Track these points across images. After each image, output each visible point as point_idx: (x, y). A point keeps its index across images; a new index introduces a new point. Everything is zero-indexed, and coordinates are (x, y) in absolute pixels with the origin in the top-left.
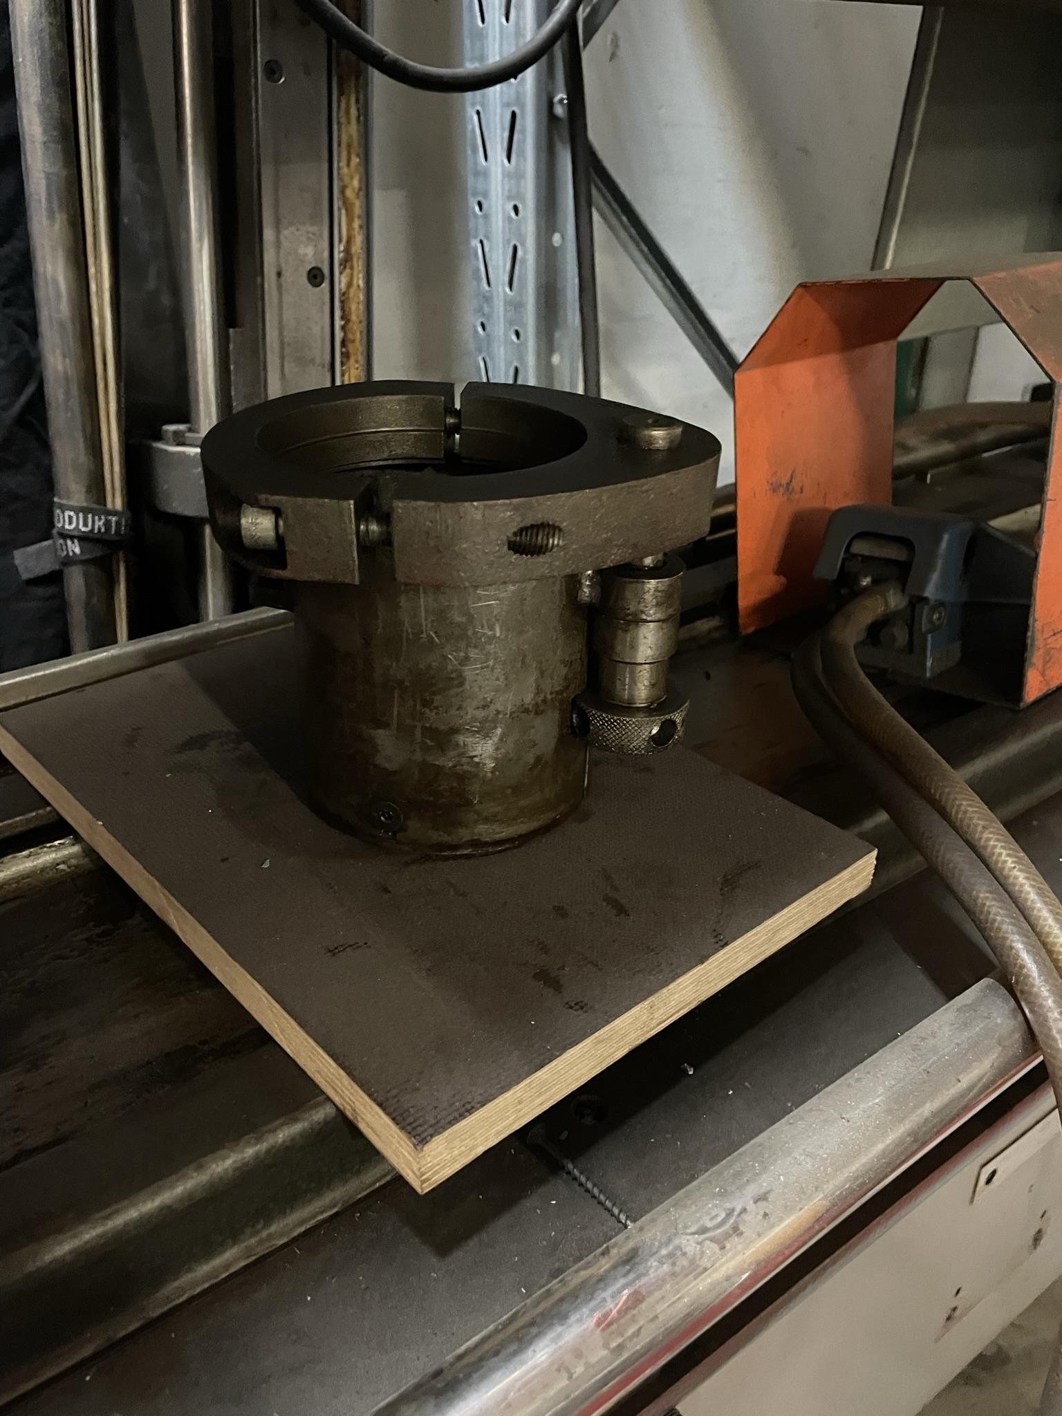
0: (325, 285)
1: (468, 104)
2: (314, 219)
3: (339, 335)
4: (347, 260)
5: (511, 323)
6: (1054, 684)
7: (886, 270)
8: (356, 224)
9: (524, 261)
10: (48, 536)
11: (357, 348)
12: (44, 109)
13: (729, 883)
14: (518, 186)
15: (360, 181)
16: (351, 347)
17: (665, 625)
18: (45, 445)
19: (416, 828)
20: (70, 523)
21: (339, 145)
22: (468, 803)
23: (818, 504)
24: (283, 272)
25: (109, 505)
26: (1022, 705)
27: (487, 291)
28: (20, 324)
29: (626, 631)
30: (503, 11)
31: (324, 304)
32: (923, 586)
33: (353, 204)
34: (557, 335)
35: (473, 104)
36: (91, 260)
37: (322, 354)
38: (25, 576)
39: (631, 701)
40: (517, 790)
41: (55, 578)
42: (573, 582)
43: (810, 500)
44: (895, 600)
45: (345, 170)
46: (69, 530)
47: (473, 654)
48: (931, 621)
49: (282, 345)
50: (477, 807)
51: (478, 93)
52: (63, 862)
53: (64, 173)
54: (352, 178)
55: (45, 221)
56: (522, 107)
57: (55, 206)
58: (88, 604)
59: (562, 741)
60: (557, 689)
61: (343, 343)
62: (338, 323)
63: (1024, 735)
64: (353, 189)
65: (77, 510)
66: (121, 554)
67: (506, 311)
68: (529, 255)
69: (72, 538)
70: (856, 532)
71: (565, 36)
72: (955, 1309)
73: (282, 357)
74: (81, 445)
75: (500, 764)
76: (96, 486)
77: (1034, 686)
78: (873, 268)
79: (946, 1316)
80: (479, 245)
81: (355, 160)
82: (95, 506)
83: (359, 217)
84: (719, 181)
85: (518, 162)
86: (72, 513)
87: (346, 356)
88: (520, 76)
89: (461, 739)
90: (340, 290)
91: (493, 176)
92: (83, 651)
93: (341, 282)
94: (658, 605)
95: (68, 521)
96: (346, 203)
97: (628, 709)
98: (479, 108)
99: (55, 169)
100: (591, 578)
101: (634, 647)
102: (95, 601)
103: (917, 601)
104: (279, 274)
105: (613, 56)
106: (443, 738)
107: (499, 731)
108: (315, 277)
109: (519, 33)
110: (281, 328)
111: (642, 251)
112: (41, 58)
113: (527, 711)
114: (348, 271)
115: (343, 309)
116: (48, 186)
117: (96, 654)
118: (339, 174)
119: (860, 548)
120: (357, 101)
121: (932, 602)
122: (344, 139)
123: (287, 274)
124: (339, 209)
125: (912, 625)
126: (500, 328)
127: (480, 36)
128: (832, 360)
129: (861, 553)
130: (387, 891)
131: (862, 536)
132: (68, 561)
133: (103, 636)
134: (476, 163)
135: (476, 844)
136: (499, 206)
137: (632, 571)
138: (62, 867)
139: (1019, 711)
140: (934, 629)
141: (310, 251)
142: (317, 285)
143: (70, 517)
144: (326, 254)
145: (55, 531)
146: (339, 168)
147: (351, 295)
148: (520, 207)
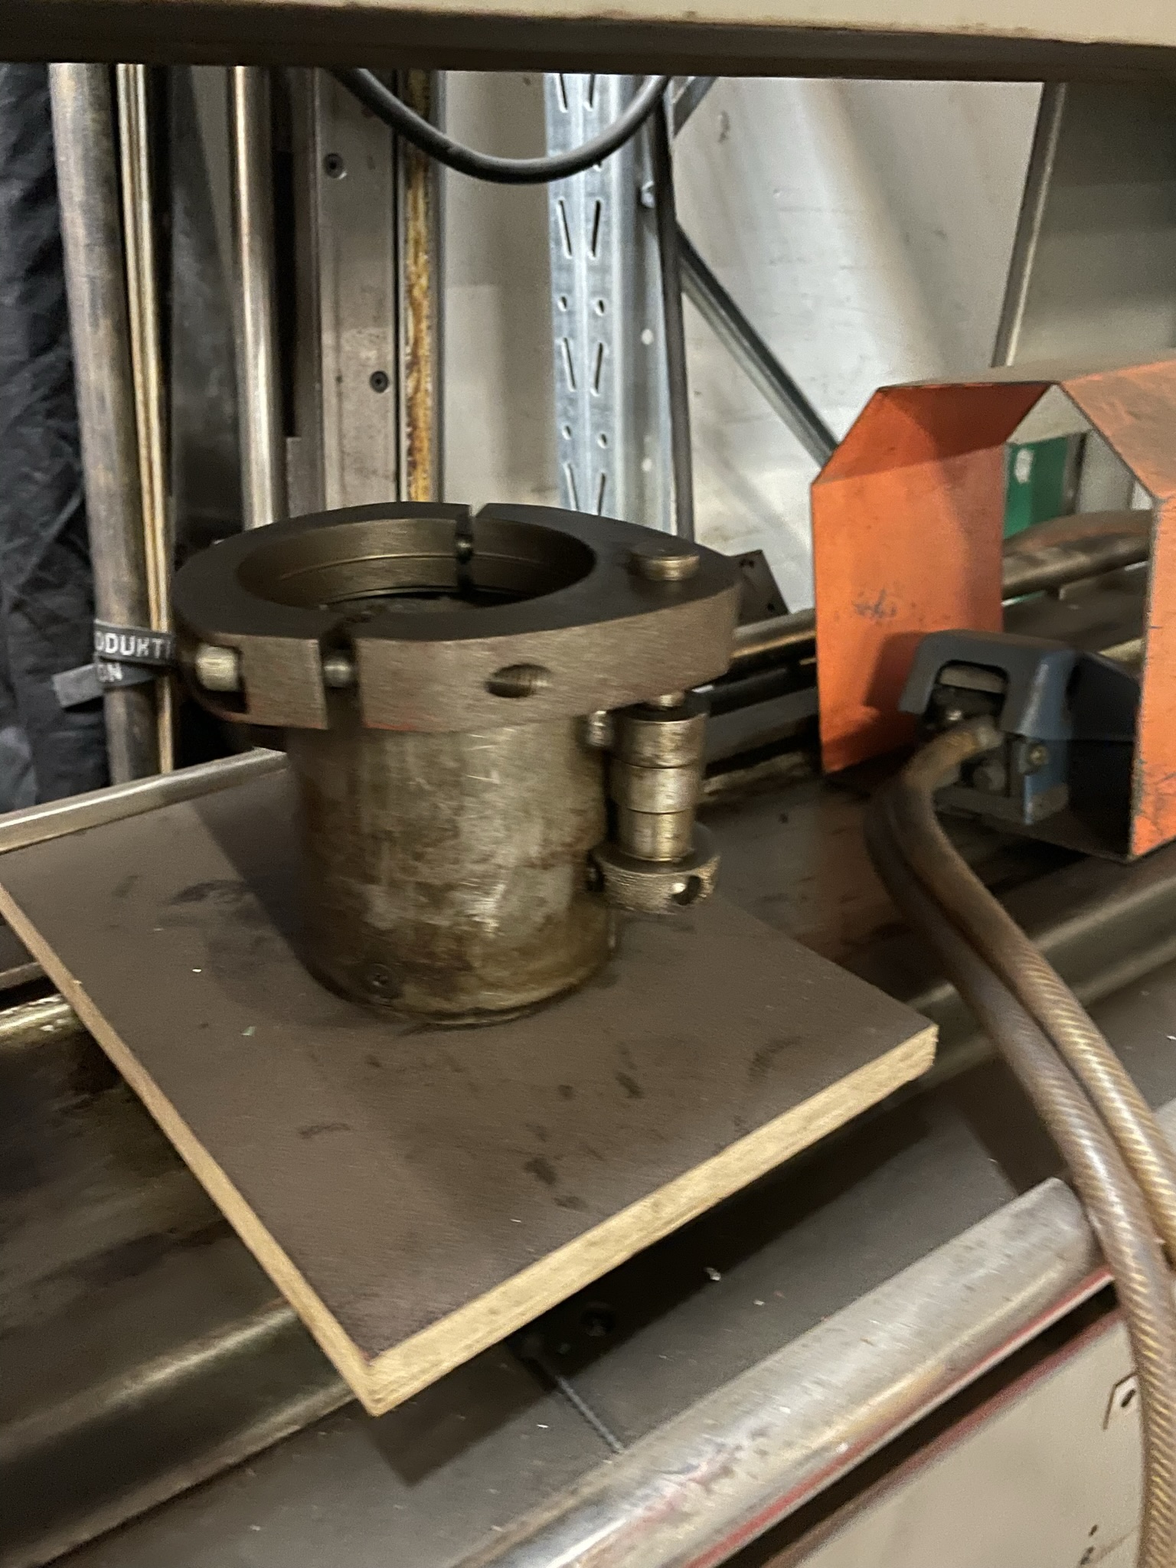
0: (390, 390)
1: (551, 195)
2: (378, 320)
3: (405, 443)
4: (414, 364)
5: (596, 427)
6: (1169, 836)
7: (1008, 367)
8: (424, 325)
9: (610, 362)
10: (88, 660)
11: (426, 456)
12: (87, 210)
13: (761, 1062)
14: (603, 280)
15: (429, 279)
16: (418, 457)
17: (685, 772)
18: (87, 562)
19: (413, 994)
20: (112, 646)
21: (406, 241)
22: (468, 968)
23: (912, 627)
24: (344, 379)
25: (154, 627)
26: (1130, 858)
27: (572, 393)
28: (64, 437)
29: (641, 778)
30: (587, 94)
31: (387, 412)
32: (1017, 722)
33: (420, 305)
34: (648, 439)
35: (556, 195)
36: (137, 367)
37: (386, 465)
38: (65, 703)
39: (655, 853)
40: (527, 952)
41: (95, 705)
42: (581, 724)
43: (903, 622)
44: (986, 737)
45: (413, 268)
46: (110, 654)
47: (469, 802)
48: (1029, 762)
49: (342, 452)
50: (478, 972)
51: (562, 182)
52: (49, 1023)
53: (109, 276)
54: (419, 277)
55: (88, 329)
56: (608, 198)
57: (100, 312)
58: (129, 733)
59: (576, 898)
60: (568, 840)
61: (410, 452)
62: (405, 430)
63: (1131, 891)
64: (421, 288)
65: (119, 632)
66: (166, 679)
67: (592, 414)
68: (616, 352)
69: (113, 661)
70: (949, 659)
71: (651, 119)
72: (1090, 1550)
73: (342, 468)
74: (124, 561)
75: (506, 922)
76: (141, 607)
77: (1144, 837)
78: (994, 365)
79: (1080, 1557)
80: (563, 344)
81: (423, 258)
82: (139, 628)
83: (428, 317)
84: (843, 268)
85: (603, 256)
86: (113, 636)
87: (413, 465)
88: (604, 162)
89: (458, 895)
90: (406, 395)
91: (577, 271)
92: (123, 781)
93: (407, 386)
94: (677, 749)
95: (109, 643)
96: (415, 306)
97: (649, 864)
98: (562, 198)
99: (98, 273)
100: (602, 719)
101: (652, 795)
102: (136, 730)
103: (1013, 739)
104: (339, 379)
105: (723, 137)
106: (437, 895)
107: (501, 888)
108: (378, 382)
109: (603, 118)
110: (341, 436)
111: (744, 349)
112: (85, 157)
113: (532, 866)
114: (415, 375)
115: (410, 414)
116: (93, 291)
117: (136, 786)
118: (405, 272)
119: (952, 678)
120: (426, 194)
121: (1030, 741)
122: (412, 234)
123: (348, 382)
124: (406, 310)
125: (1008, 765)
126: (586, 432)
127: (563, 122)
128: (928, 469)
129: (954, 684)
130: (376, 1065)
131: (954, 664)
132: (109, 687)
133: (146, 766)
134: (560, 257)
135: (478, 1012)
136: (583, 300)
137: (646, 712)
138: (48, 1028)
139: (1125, 866)
140: (1034, 770)
141: (372, 354)
142: (381, 390)
143: (112, 640)
144: (390, 357)
145: (96, 654)
146: (406, 266)
147: (419, 401)
148: (606, 303)
